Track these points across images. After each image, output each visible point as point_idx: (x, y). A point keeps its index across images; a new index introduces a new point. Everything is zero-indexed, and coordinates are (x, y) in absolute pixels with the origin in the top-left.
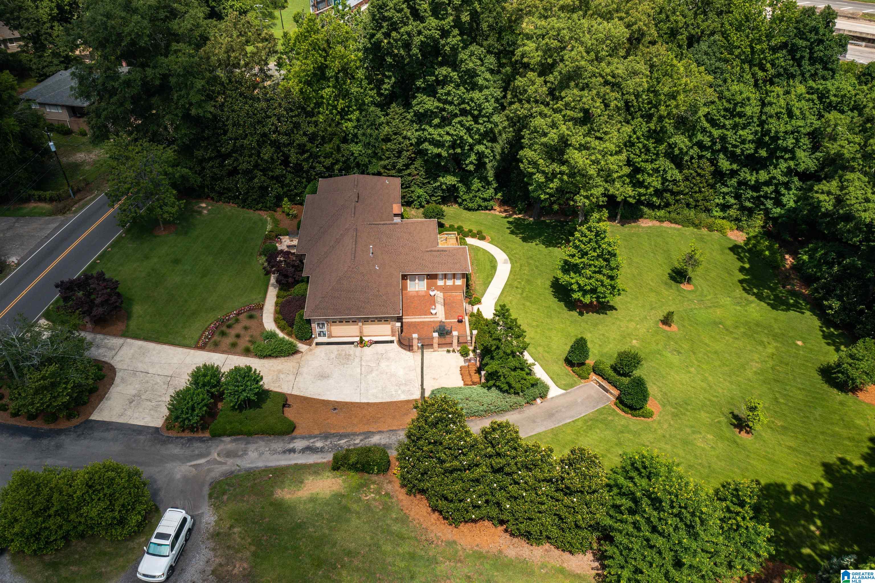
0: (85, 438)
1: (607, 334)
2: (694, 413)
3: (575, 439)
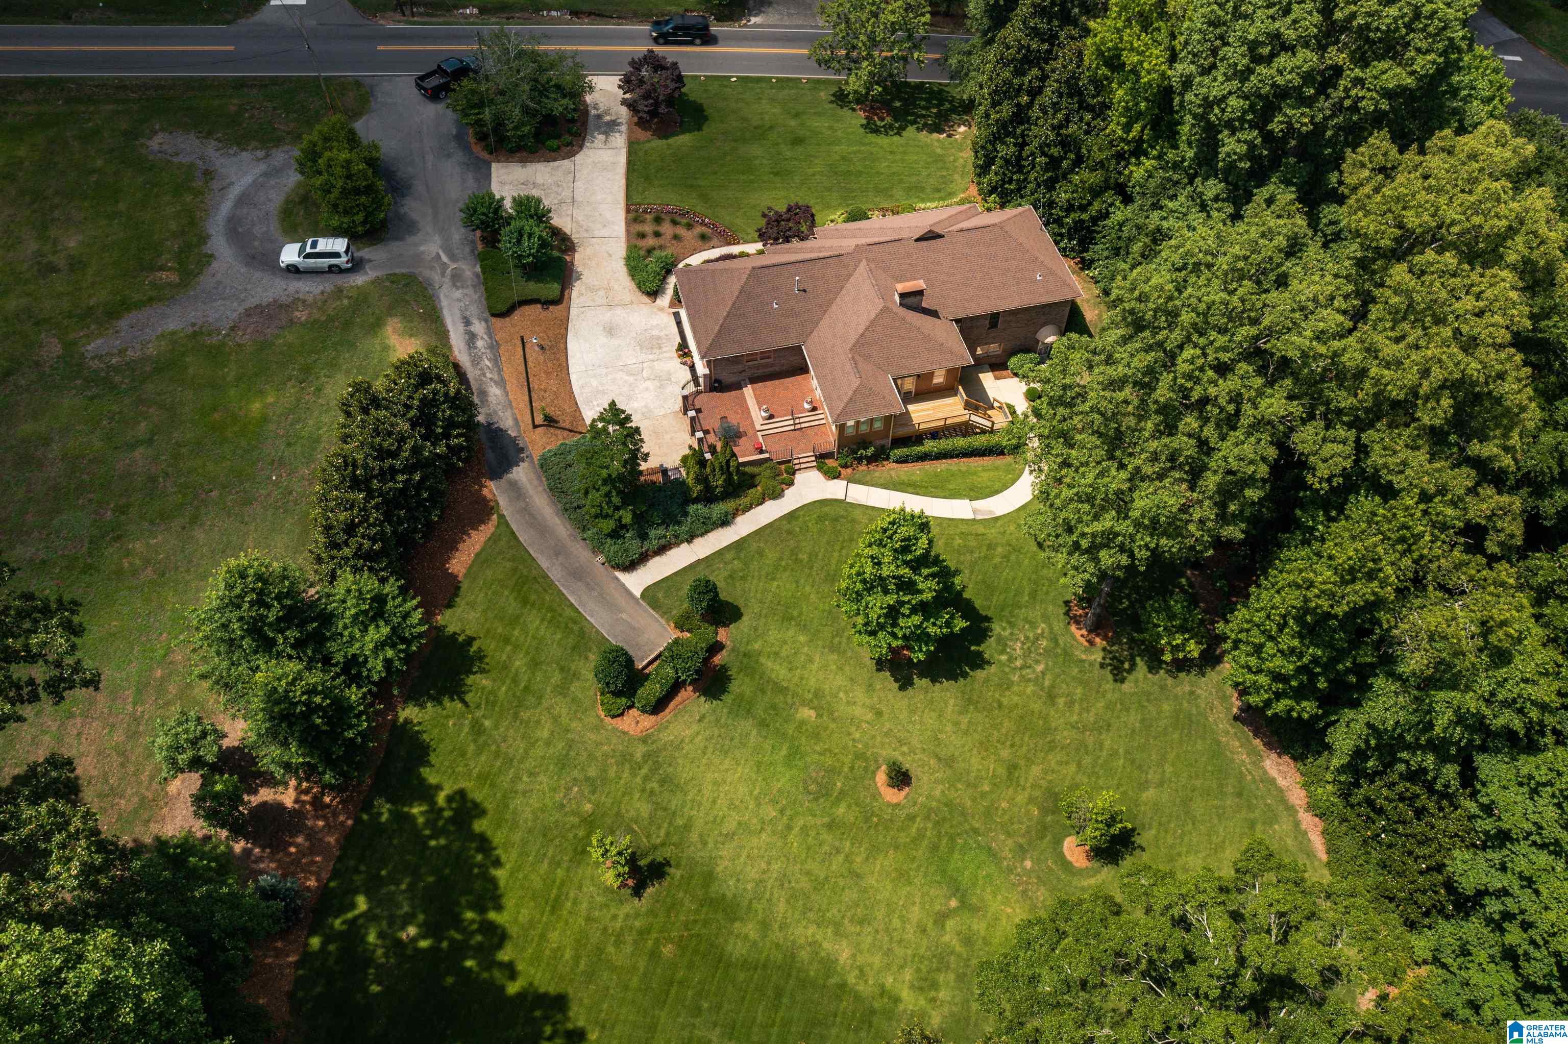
0: (463, 169)
1: (815, 667)
2: (643, 790)
3: (533, 605)
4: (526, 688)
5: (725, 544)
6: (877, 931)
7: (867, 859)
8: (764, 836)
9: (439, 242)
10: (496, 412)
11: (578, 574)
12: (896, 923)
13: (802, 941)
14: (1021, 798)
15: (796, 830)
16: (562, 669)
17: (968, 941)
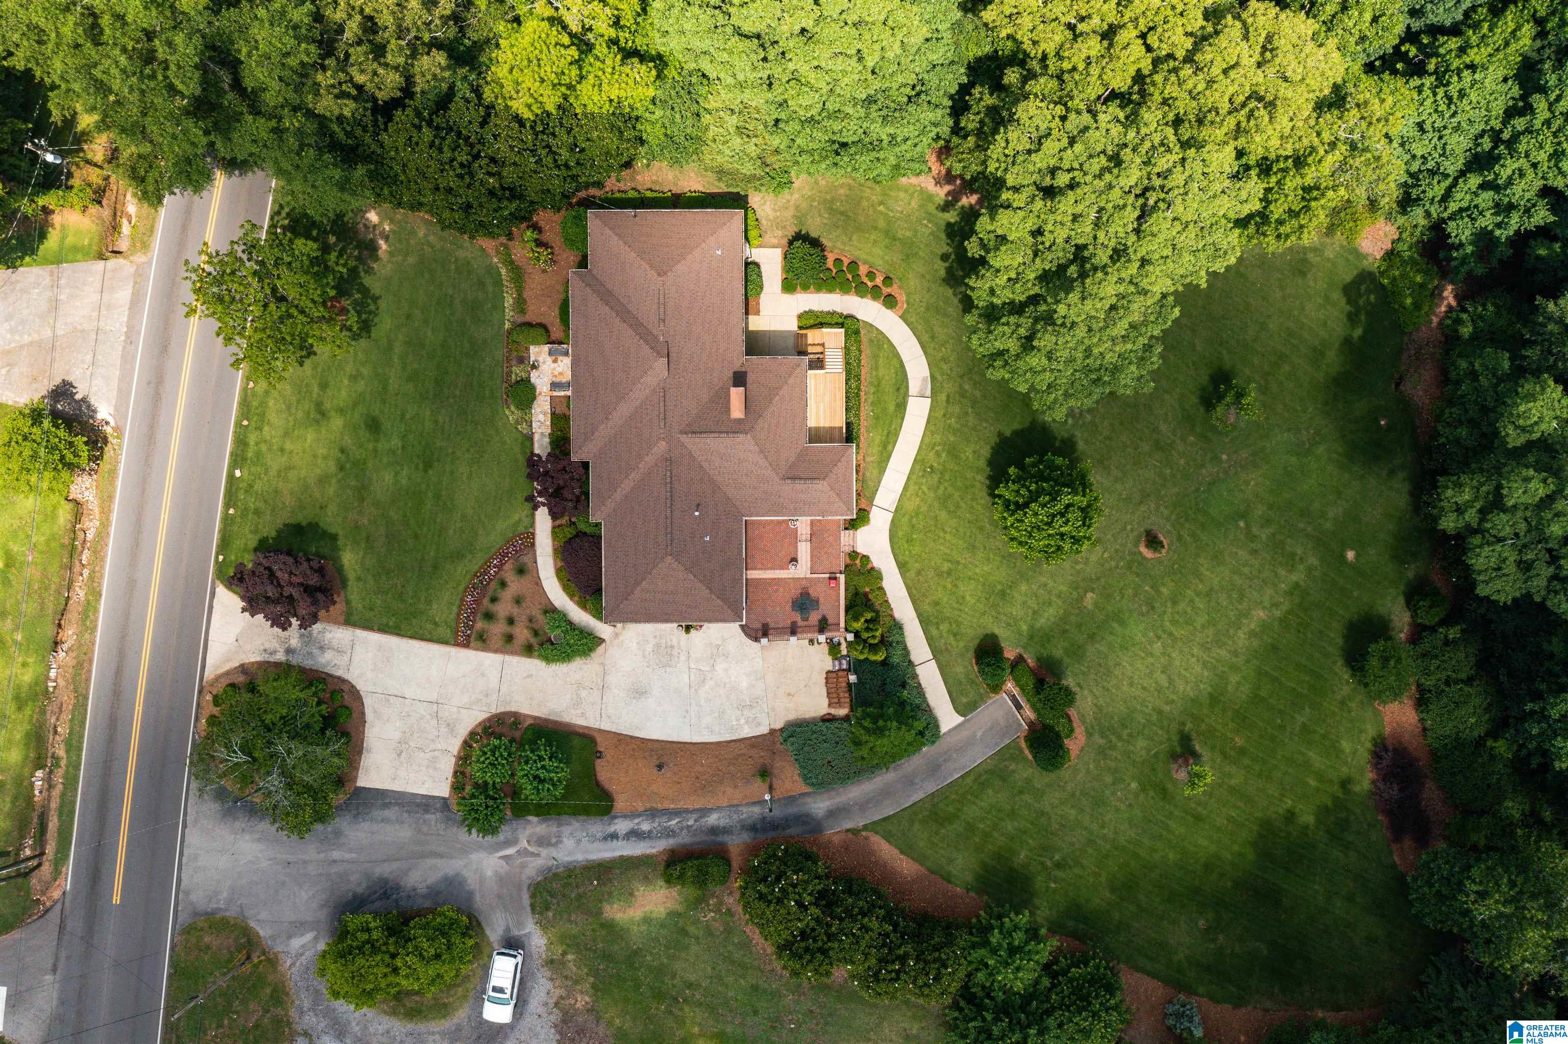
0: (364, 820)
1: (1051, 584)
2: (1128, 742)
3: (959, 810)
4: (1032, 823)
5: (921, 633)
6: (1250, 586)
7: (1201, 581)
8: (1174, 655)
9: (482, 855)
10: (741, 821)
11: (934, 768)
12: (1246, 570)
13: (1247, 643)
14: (1180, 447)
15: (1173, 629)
16: (1021, 792)
17: (1268, 522)
